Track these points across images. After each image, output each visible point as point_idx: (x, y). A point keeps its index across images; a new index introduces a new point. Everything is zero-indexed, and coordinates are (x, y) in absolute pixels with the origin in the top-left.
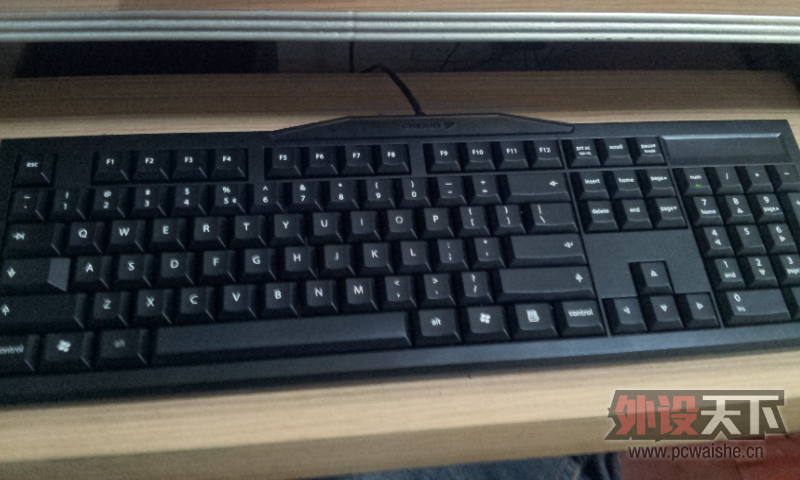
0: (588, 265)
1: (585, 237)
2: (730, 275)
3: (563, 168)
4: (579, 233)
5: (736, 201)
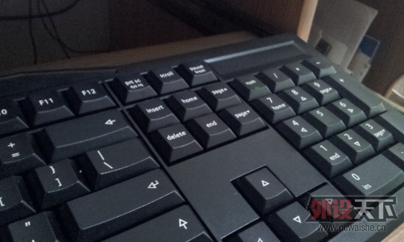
0: (187, 202)
1: (170, 169)
2: (335, 157)
3: (118, 106)
4: (162, 168)
5: (295, 92)
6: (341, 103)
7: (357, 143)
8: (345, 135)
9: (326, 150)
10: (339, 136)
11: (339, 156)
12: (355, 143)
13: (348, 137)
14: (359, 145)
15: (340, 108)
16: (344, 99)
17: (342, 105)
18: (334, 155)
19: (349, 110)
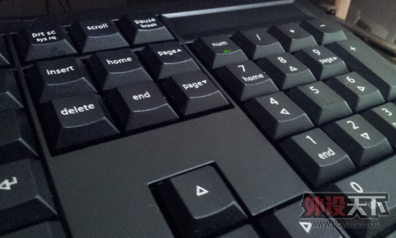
0: (60, 217)
1: (52, 161)
2: (327, 155)
3: (13, 65)
4: (40, 157)
5: (282, 60)
6: (348, 78)
7: (365, 135)
8: (348, 122)
9: (315, 143)
10: (340, 123)
11: (334, 154)
12: (363, 135)
13: (352, 125)
14: (368, 138)
15: (346, 84)
16: (354, 73)
17: (350, 80)
18: (326, 150)
19: (359, 87)
